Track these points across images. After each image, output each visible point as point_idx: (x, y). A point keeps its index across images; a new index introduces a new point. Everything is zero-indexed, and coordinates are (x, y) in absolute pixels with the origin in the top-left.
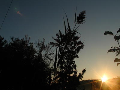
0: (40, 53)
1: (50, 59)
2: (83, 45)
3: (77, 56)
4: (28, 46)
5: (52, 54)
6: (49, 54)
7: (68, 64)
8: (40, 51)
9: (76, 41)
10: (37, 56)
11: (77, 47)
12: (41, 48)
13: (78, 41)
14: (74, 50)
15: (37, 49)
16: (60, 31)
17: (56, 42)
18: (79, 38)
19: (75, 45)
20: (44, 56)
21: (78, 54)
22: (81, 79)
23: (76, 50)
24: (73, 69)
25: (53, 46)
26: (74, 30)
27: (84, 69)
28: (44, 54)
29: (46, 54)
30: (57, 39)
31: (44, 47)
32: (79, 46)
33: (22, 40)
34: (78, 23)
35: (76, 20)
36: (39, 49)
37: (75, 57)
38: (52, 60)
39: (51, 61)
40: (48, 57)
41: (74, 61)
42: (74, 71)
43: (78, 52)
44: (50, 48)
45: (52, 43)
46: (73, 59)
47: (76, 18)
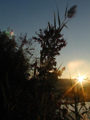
0: (21, 47)
1: (30, 54)
2: (65, 43)
3: (59, 54)
4: (10, 38)
5: (33, 49)
6: (30, 49)
7: (48, 61)
8: (21, 46)
9: (59, 38)
10: (18, 50)
11: (59, 45)
12: (23, 42)
13: (61, 39)
14: (56, 47)
15: (19, 42)
16: (49, 23)
17: (39, 37)
18: (62, 35)
19: (57, 42)
20: (25, 50)
21: (59, 52)
22: (60, 77)
23: (57, 47)
24: (53, 66)
25: (35, 41)
26: (64, 23)
27: (64, 67)
28: (25, 49)
29: (27, 49)
30: (40, 34)
31: (26, 42)
32: (61, 44)
33: (4, 32)
34: (68, 17)
35: (67, 14)
36: (21, 43)
37: (56, 54)
38: (33, 55)
39: (31, 56)
40: (28, 52)
41: (55, 58)
42: (54, 68)
43: (60, 49)
44: (32, 44)
45: (35, 38)
46: (54, 56)
47: (67, 11)
